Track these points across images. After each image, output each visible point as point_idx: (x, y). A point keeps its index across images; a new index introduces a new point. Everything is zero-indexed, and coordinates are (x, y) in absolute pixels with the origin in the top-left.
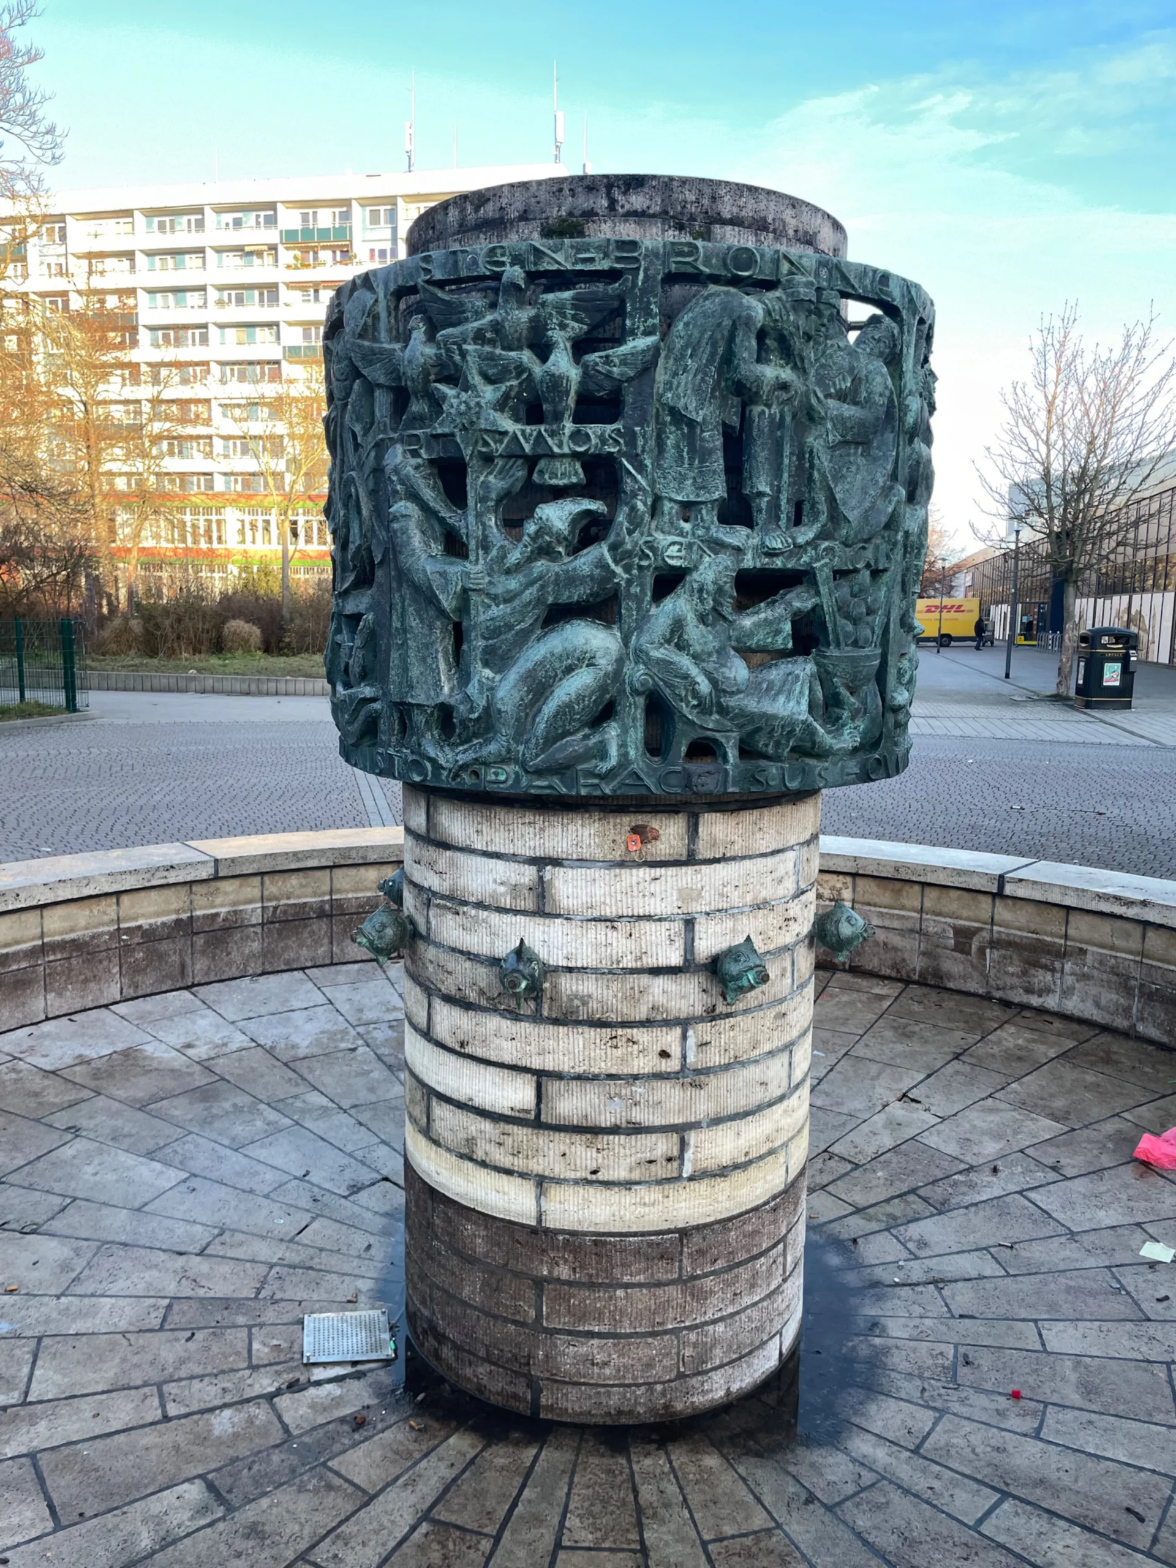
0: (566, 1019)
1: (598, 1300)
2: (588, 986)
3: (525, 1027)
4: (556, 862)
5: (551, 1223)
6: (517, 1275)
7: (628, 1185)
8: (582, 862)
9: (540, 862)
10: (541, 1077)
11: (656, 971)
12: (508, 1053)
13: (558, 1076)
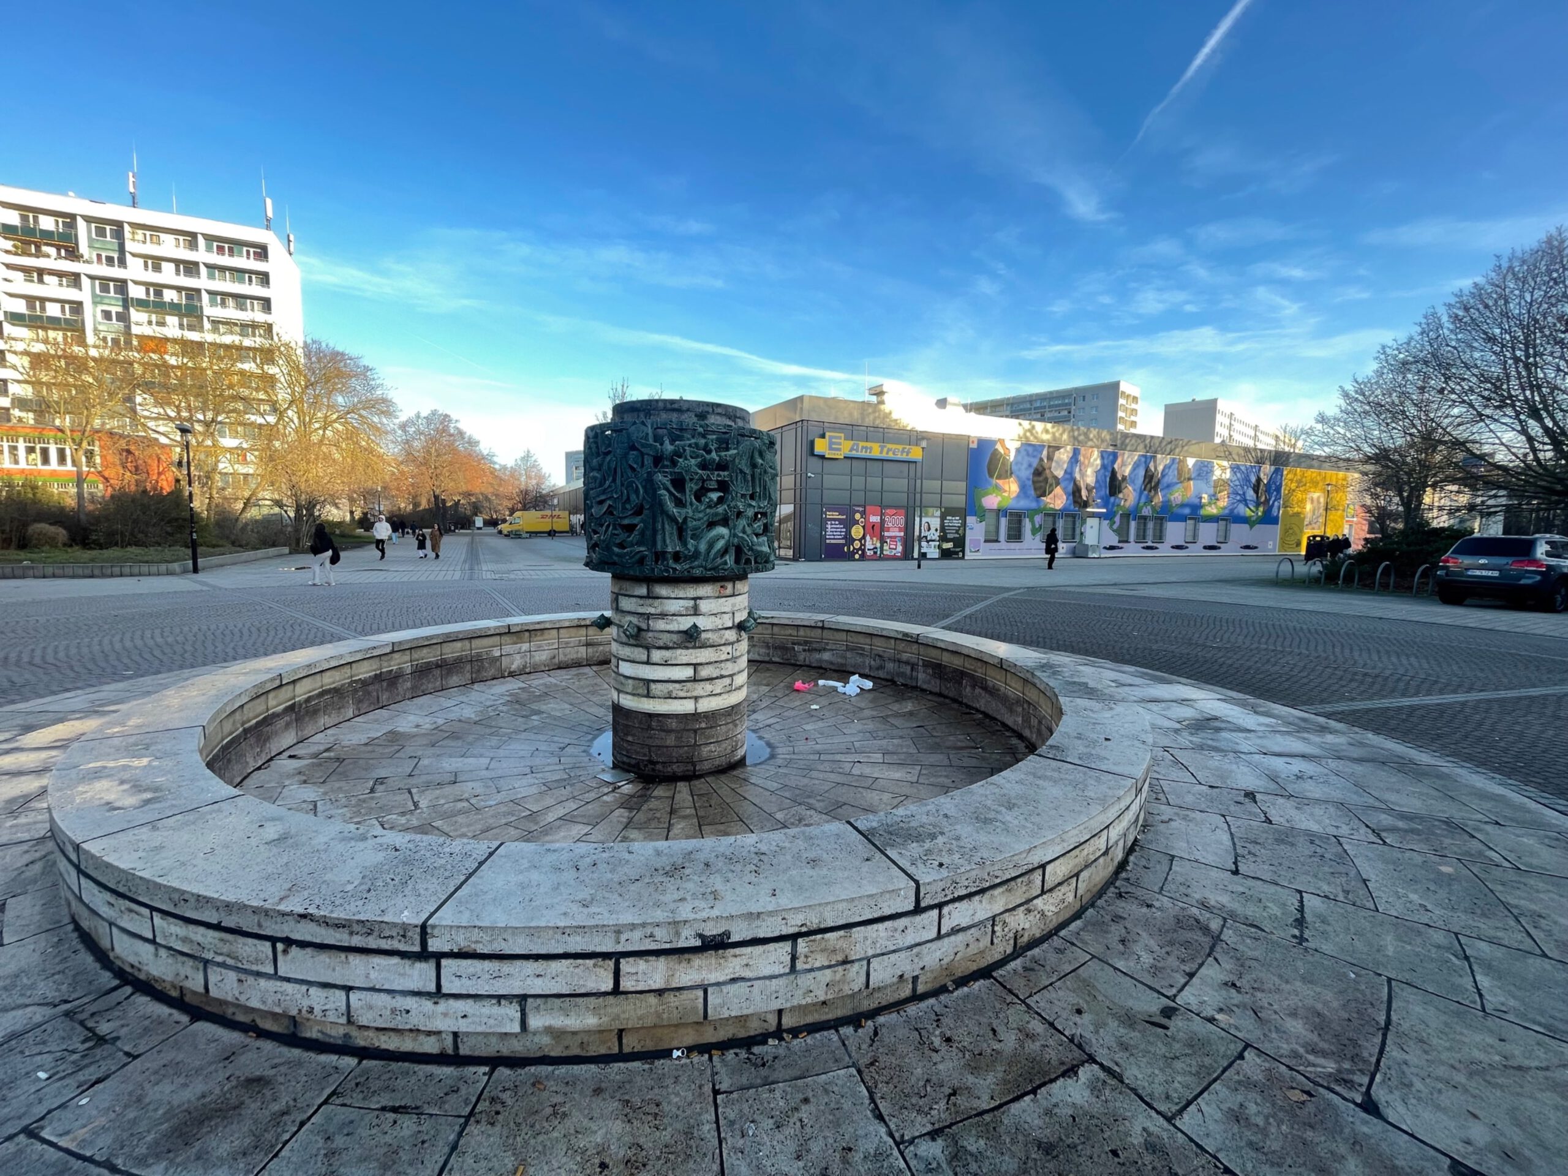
0: (704, 646)
1: (713, 732)
2: (709, 635)
3: (691, 651)
4: (700, 598)
5: (699, 711)
6: (688, 730)
7: (720, 694)
8: (708, 598)
9: (695, 599)
10: (695, 666)
11: (726, 629)
12: (685, 660)
13: (701, 664)
